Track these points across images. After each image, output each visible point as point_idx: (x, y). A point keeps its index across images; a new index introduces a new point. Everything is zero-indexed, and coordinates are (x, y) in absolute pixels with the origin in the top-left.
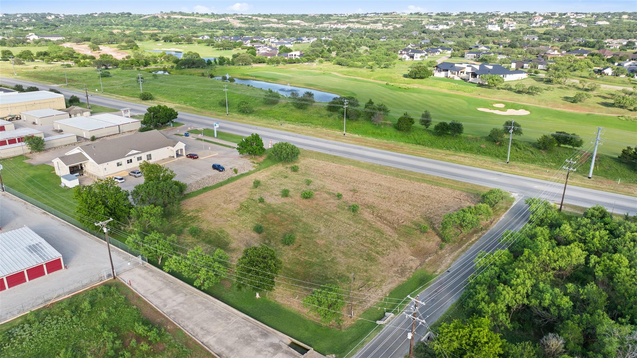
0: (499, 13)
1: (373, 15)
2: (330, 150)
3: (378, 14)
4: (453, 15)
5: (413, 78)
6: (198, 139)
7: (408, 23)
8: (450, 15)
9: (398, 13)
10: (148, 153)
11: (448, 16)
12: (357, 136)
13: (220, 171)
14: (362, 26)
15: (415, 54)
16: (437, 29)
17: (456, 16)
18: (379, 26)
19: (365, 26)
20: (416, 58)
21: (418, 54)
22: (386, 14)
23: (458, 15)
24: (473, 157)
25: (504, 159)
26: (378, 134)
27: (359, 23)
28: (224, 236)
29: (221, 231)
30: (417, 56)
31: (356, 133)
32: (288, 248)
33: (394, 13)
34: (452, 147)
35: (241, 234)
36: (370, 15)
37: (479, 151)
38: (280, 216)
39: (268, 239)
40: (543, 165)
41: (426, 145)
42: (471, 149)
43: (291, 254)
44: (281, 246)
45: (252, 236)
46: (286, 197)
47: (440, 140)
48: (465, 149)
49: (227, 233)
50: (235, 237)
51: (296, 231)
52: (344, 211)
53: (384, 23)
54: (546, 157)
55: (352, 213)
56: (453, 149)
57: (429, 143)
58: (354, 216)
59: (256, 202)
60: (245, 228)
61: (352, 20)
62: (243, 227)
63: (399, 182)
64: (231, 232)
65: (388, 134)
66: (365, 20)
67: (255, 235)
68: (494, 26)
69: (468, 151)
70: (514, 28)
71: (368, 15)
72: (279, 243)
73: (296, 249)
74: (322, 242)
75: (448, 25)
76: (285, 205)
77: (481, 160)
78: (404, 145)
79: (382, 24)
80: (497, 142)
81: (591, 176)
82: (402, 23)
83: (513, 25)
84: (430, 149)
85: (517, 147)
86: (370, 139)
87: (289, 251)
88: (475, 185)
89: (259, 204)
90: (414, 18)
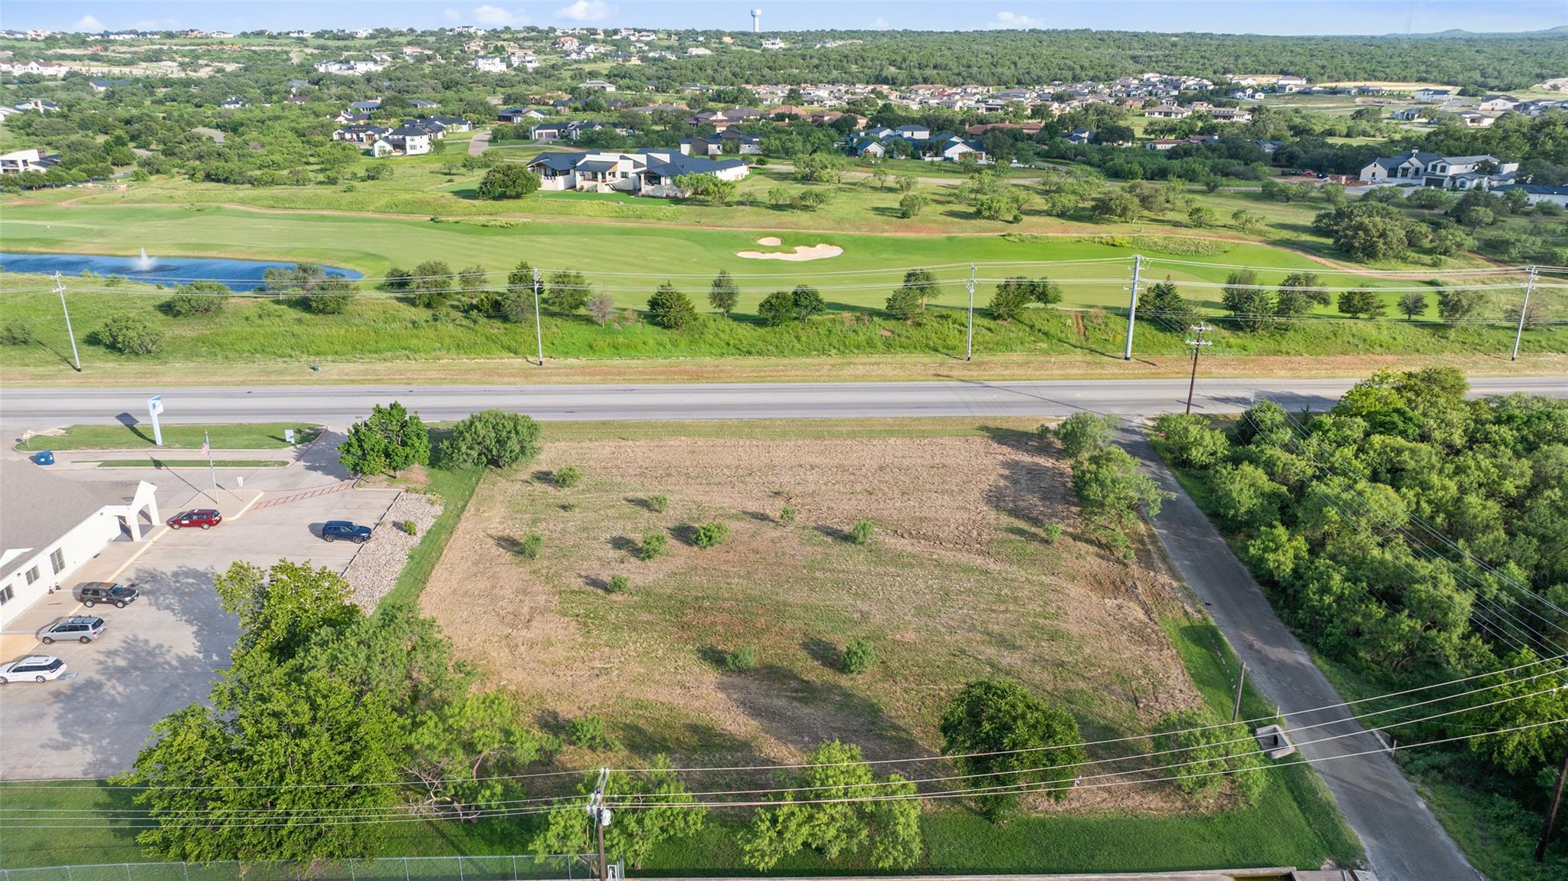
0: (472, 30)
1: (127, 37)
2: (570, 410)
3: (144, 34)
4: (359, 37)
5: (494, 198)
6: (106, 464)
7: (250, 59)
8: (353, 37)
9: (206, 31)
10: (52, 548)
11: (346, 39)
12: (572, 361)
13: (364, 539)
14: (117, 70)
15: (408, 138)
16: (351, 72)
17: (367, 38)
18: (170, 69)
19: (126, 70)
20: (413, 147)
21: (416, 138)
22: (170, 35)
23: (372, 37)
24: (890, 360)
25: (950, 352)
26: (628, 346)
27: (98, 61)
28: (666, 712)
29: (638, 705)
30: (413, 143)
31: (566, 354)
32: (868, 678)
33: (192, 31)
34: (826, 347)
35: (699, 692)
36: (121, 38)
37: (889, 346)
38: (721, 610)
39: (785, 676)
40: (1030, 351)
41: (768, 353)
42: (870, 343)
43: (899, 690)
44: (844, 681)
45: (734, 686)
46: (649, 557)
47: (786, 335)
48: (858, 347)
49: (663, 704)
50: (697, 704)
51: (819, 632)
52: (838, 549)
53: (179, 59)
54: (1020, 334)
55: (859, 547)
56: (834, 351)
57: (770, 347)
58: (877, 554)
59: (596, 594)
60: (680, 671)
61: (68, 51)
62: (673, 670)
63: (839, 449)
64: (664, 695)
65: (651, 341)
66: (114, 51)
67: (737, 680)
68: (490, 61)
69: (868, 350)
70: (535, 65)
71: (112, 37)
72: (829, 676)
73: (889, 674)
74: (910, 636)
75: (376, 62)
76: (683, 577)
77: (915, 365)
78: (716, 362)
79: (176, 64)
80: (906, 319)
81: (1129, 356)
82: (235, 60)
83: (528, 58)
84: (786, 361)
85: (954, 322)
86: (617, 362)
87: (880, 685)
88: (980, 418)
89: (613, 597)
90: (259, 46)
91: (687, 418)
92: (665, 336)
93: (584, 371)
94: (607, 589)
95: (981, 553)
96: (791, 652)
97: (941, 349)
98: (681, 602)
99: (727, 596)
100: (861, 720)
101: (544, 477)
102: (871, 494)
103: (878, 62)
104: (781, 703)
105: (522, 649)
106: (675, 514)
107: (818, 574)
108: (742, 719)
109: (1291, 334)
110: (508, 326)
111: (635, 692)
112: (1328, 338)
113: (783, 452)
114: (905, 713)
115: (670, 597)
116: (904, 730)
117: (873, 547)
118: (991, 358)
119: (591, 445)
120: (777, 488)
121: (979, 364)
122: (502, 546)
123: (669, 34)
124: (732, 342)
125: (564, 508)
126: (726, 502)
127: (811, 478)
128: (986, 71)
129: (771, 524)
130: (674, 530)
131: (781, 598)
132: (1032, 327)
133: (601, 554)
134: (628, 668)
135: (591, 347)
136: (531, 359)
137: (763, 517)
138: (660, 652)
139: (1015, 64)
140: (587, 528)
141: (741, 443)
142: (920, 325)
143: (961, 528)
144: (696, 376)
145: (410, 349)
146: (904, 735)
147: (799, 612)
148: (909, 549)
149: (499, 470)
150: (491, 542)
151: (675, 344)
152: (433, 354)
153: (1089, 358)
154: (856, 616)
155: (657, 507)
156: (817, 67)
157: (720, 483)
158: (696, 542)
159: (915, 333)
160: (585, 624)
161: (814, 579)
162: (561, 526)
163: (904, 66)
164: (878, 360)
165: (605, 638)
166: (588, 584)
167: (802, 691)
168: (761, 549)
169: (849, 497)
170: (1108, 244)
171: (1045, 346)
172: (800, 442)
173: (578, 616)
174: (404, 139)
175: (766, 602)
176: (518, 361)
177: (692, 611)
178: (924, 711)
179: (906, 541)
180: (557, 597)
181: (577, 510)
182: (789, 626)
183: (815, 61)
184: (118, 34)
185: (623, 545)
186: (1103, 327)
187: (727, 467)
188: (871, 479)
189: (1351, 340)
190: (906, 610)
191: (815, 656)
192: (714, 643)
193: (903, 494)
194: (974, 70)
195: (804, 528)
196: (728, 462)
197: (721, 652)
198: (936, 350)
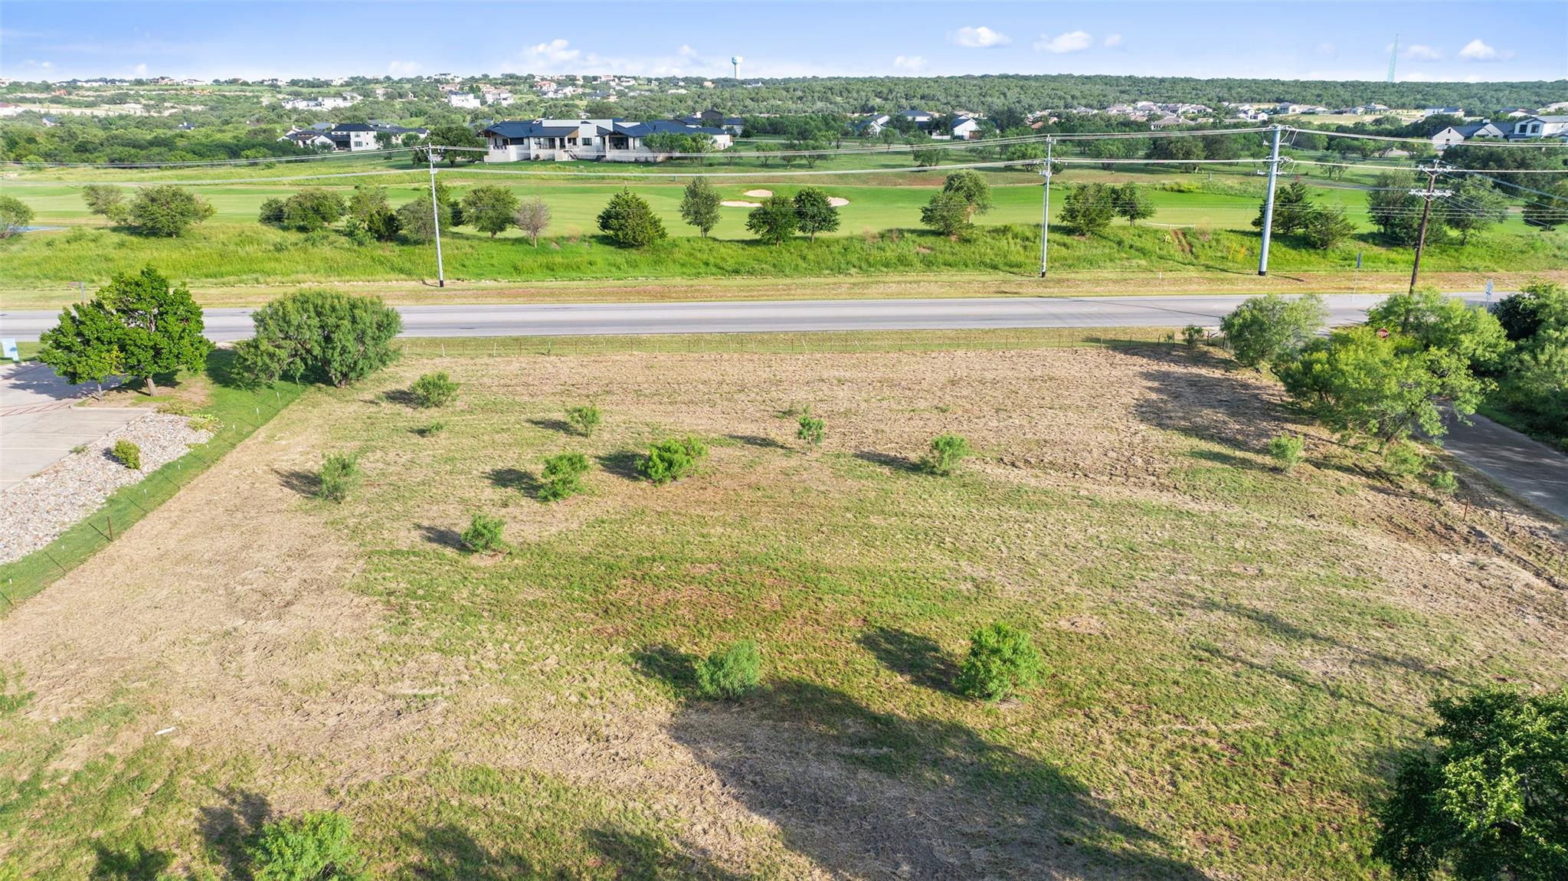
0: (449, 77)
1: (95, 84)
3: (113, 82)
4: (334, 84)
7: (218, 101)
8: (327, 84)
9: (177, 79)
12: (486, 283)
14: (77, 112)
15: (352, 134)
16: (319, 108)
17: (342, 85)
18: (134, 109)
19: (88, 112)
20: (358, 144)
21: (362, 134)
22: (140, 82)
23: (348, 84)
24: (934, 279)
25: (1015, 270)
26: (568, 267)
27: (59, 103)
28: (544, 799)
29: (477, 782)
30: (358, 140)
31: (480, 276)
32: (1026, 709)
33: (163, 78)
34: (843, 266)
35: (632, 747)
36: (88, 85)
37: (928, 264)
38: (689, 580)
39: (834, 710)
40: (1124, 269)
41: (763, 273)
42: (903, 262)
43: (1106, 737)
44: (971, 716)
45: (717, 736)
46: (555, 495)
47: (786, 255)
48: (887, 265)
49: (537, 778)
50: (623, 778)
51: (895, 616)
52: (903, 484)
53: (144, 102)
54: (1107, 251)
55: (942, 480)
56: (853, 271)
57: (764, 266)
58: (979, 490)
59: (439, 557)
60: (591, 701)
61: (29, 95)
62: (574, 699)
63: (881, 362)
64: (545, 759)
65: (599, 260)
66: (77, 95)
67: (723, 720)
68: (463, 98)
69: (901, 268)
70: (510, 101)
71: (79, 84)
72: (934, 705)
73: (1070, 702)
74: (1089, 623)
75: (345, 99)
76: (615, 527)
77: (969, 283)
78: (690, 283)
79: (139, 106)
80: (949, 233)
81: (1264, 269)
82: (201, 103)
83: (503, 96)
84: (788, 281)
85: (1015, 236)
86: (551, 283)
87: (1057, 724)
88: (1084, 329)
89: (474, 560)
90: (230, 92)
91: (644, 333)
92: (620, 256)
93: (501, 293)
94: (463, 546)
95: (1163, 488)
96: (839, 657)
97: (1001, 266)
98: (609, 567)
99: (699, 555)
100: (1038, 814)
101: (399, 397)
102: (943, 411)
103: (863, 94)
104: (830, 772)
105: (250, 656)
106: (609, 437)
107: (874, 520)
108: (734, 814)
109: (1469, 248)
110: (405, 248)
111: (479, 752)
112: (1522, 252)
113: (790, 367)
114: (1139, 792)
115: (585, 560)
116: (1154, 837)
117: (967, 479)
118: (1073, 275)
119: (491, 361)
120: (786, 406)
121: (1059, 281)
122: (292, 487)
123: (649, 81)
124: (712, 260)
125: (422, 432)
126: (703, 424)
127: (841, 394)
128: (976, 100)
129: (780, 451)
130: (609, 459)
131: (808, 556)
132: (1120, 243)
133: (469, 494)
134: (473, 697)
135: (516, 268)
136: (429, 281)
137: (766, 443)
138: (552, 661)
139: (1005, 95)
140: (453, 459)
141: (725, 356)
142: (968, 241)
143: (1112, 454)
144: (662, 295)
145: (263, 272)
146: (1153, 848)
147: (844, 581)
148: (1033, 482)
149: (331, 389)
150: (275, 479)
151: (634, 265)
152: (293, 277)
153: (1208, 275)
154: (965, 587)
155: (580, 427)
156: (800, 98)
157: (692, 402)
158: (645, 473)
159: (964, 251)
160: (403, 609)
161: (867, 527)
162: (409, 456)
163: (890, 97)
164: (916, 279)
165: (436, 634)
166: (430, 540)
167: (878, 742)
168: (764, 483)
169: (907, 415)
170: (1172, 190)
171: (1143, 262)
172: (818, 356)
173: (390, 594)
174: (349, 136)
175: (779, 566)
176: (412, 284)
177: (629, 582)
178: (1186, 787)
179: (1023, 473)
180: (361, 562)
181: (443, 435)
182: (829, 605)
183: (799, 93)
184: (87, 82)
185: (511, 481)
186: (1214, 243)
187: (704, 383)
188: (939, 394)
189: (1558, 253)
190: (1064, 576)
191: (896, 664)
192: (672, 642)
193: (997, 411)
194: (963, 99)
195: (838, 456)
196: (705, 377)
197: (686, 659)
198: (995, 267)
